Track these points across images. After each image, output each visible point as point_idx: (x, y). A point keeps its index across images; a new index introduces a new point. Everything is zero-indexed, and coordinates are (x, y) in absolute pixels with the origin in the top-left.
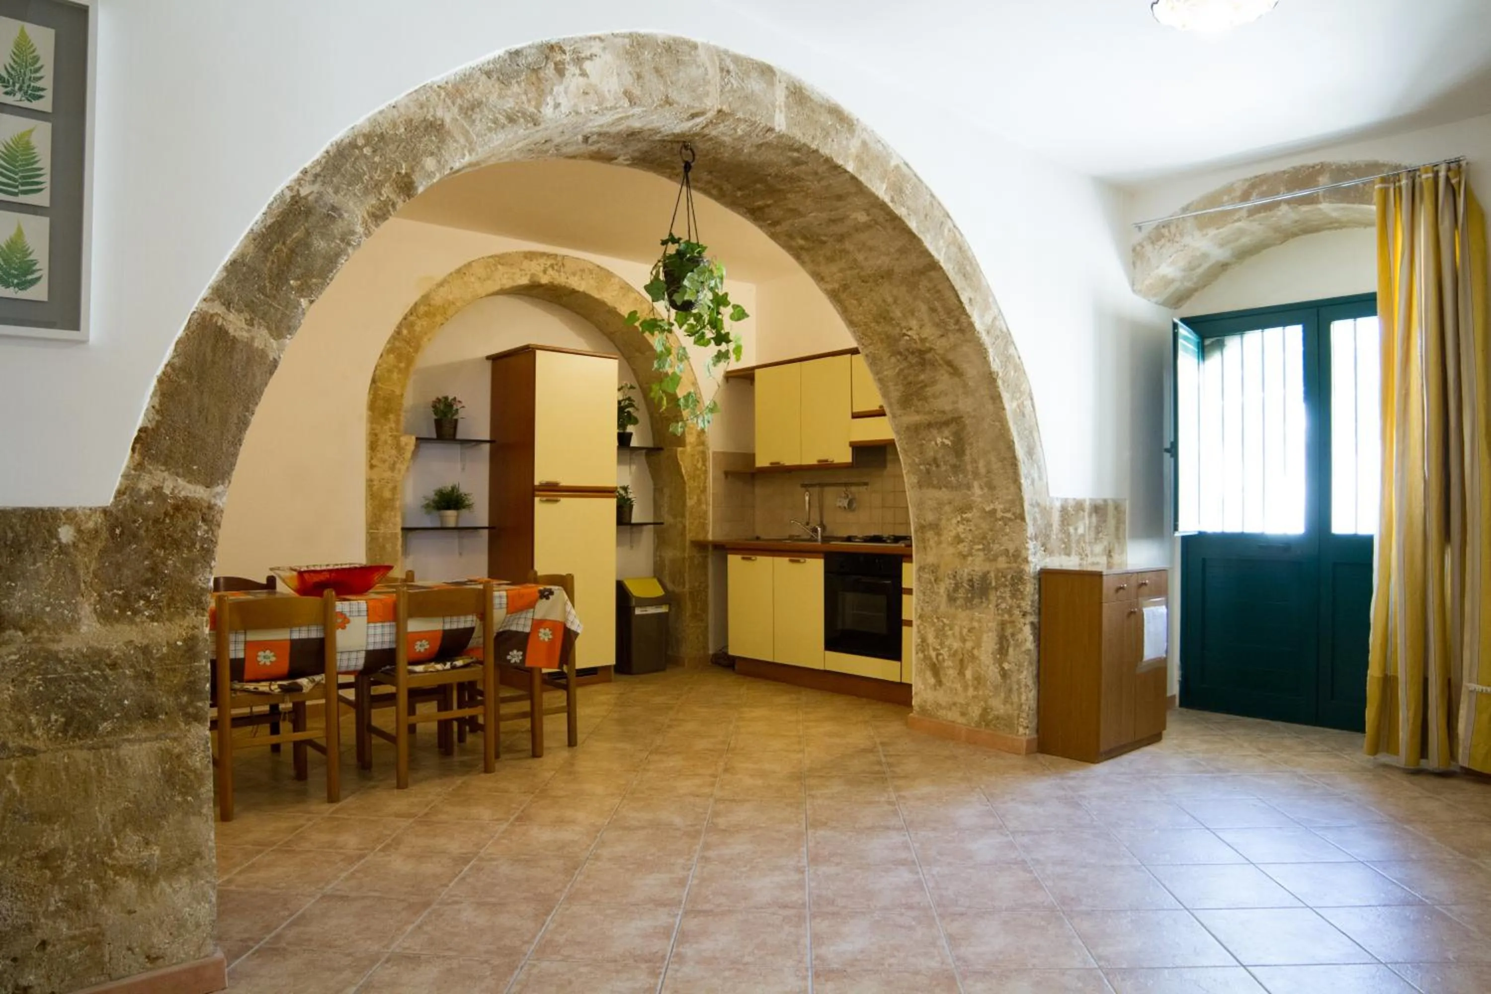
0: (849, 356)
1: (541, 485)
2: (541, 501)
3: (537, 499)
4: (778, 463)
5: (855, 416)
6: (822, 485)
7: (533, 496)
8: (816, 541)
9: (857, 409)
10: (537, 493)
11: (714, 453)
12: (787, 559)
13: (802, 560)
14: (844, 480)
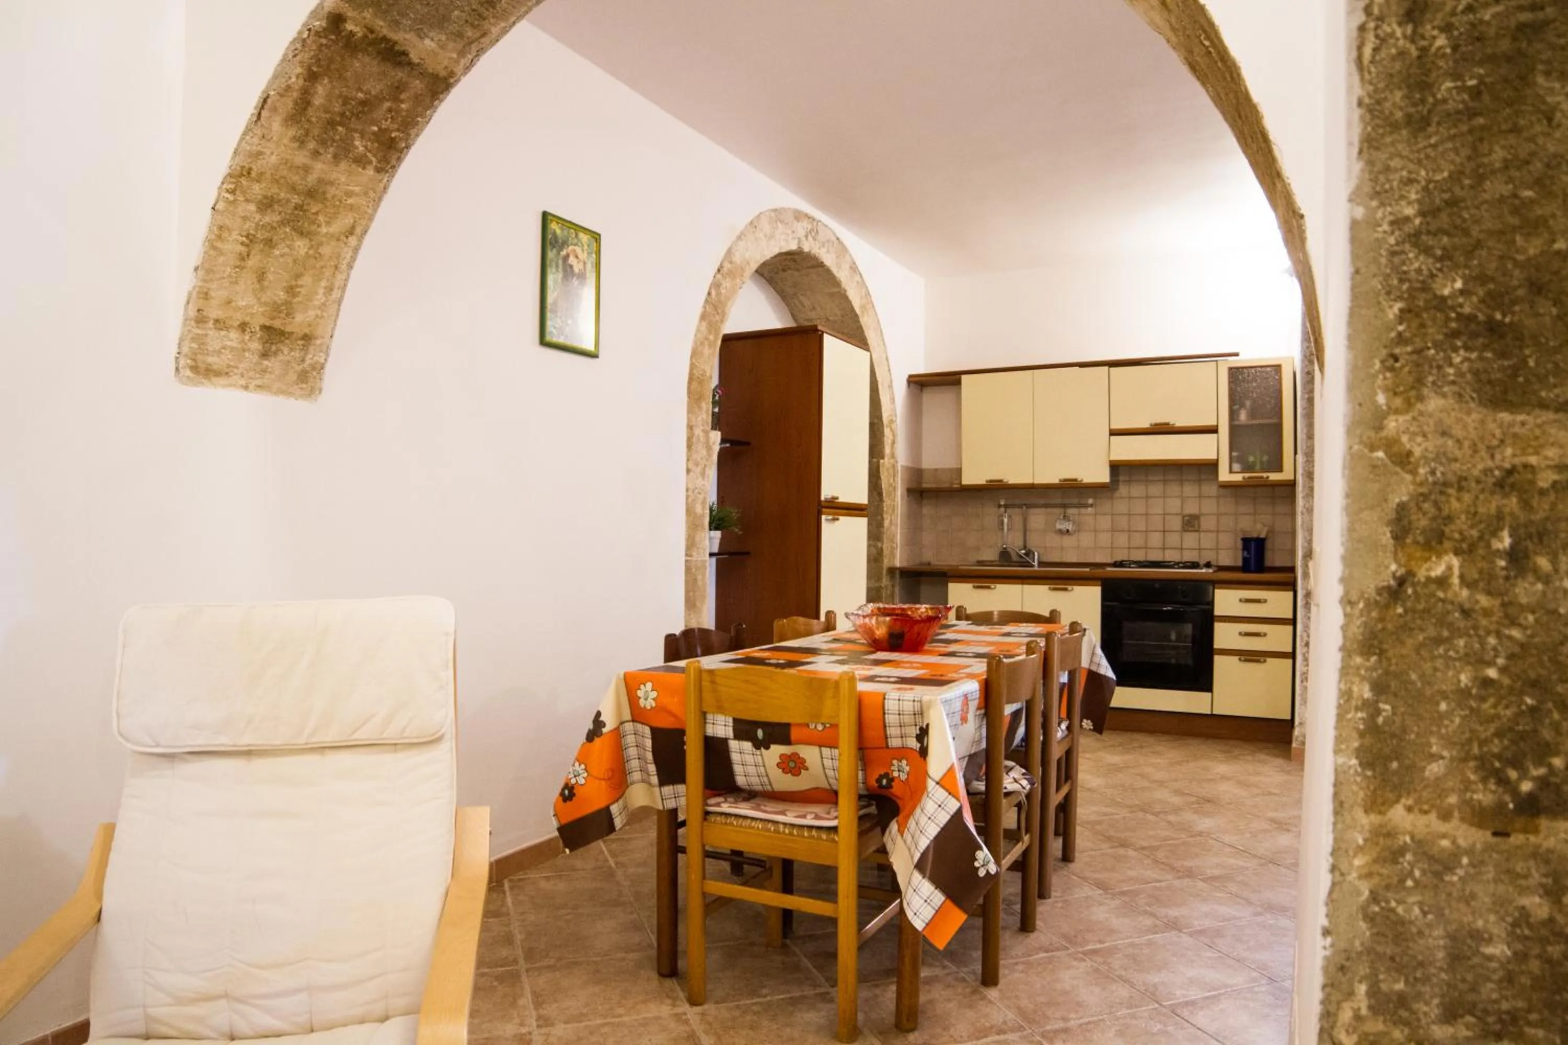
0: (1106, 368)
1: (827, 501)
2: (827, 520)
3: (823, 517)
4: (1001, 481)
5: (1113, 433)
6: (1029, 506)
7: (819, 514)
8: (1032, 566)
9: (1116, 426)
10: (824, 510)
11: (902, 466)
12: (1046, 587)
13: (1070, 588)
14: (1059, 501)
